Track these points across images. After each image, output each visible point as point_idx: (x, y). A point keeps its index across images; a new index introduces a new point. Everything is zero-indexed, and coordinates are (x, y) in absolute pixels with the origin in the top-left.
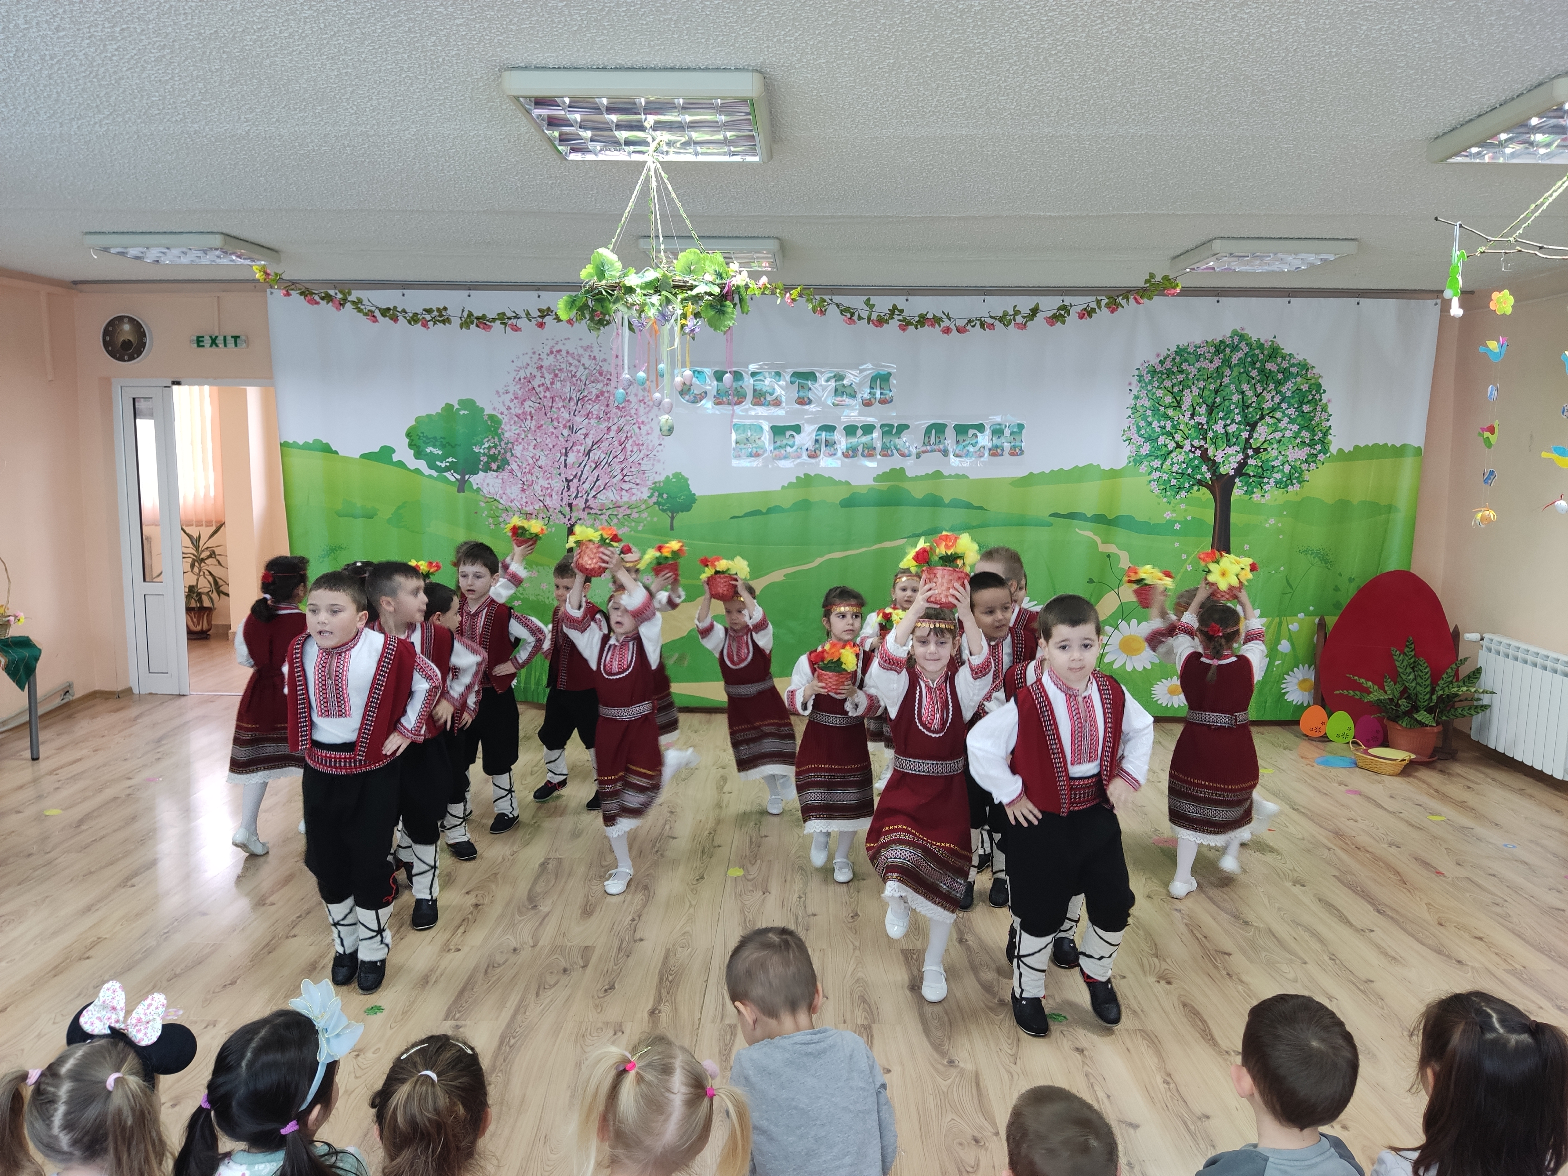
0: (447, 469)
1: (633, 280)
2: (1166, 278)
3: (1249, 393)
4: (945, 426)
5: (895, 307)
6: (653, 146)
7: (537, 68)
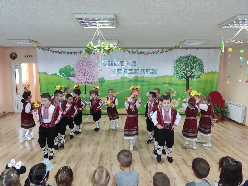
0: (65, 76)
1: (95, 47)
2: (178, 46)
3: (192, 64)
4: (144, 69)
5: (136, 51)
6: (98, 26)
7: (79, 14)
